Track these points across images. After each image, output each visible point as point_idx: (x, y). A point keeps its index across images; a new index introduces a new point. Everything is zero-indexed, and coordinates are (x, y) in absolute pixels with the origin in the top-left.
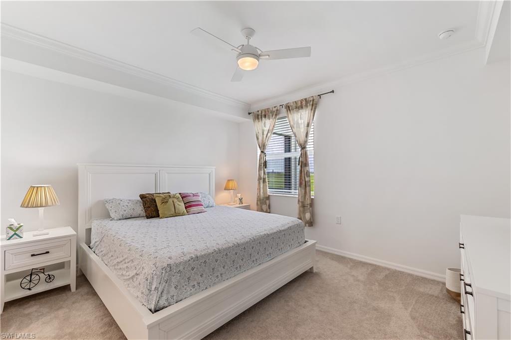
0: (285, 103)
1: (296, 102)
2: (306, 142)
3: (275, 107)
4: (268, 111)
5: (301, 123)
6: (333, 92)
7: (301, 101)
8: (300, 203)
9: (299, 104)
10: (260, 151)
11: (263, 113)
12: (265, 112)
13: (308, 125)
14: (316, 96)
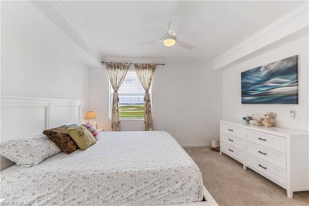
0: (134, 63)
1: (142, 64)
2: (149, 88)
3: (127, 63)
4: (120, 65)
5: (146, 77)
6: (164, 64)
7: (146, 64)
8: (146, 123)
9: (144, 66)
10: (113, 90)
11: (117, 65)
12: (118, 64)
13: (150, 79)
14: (155, 64)
